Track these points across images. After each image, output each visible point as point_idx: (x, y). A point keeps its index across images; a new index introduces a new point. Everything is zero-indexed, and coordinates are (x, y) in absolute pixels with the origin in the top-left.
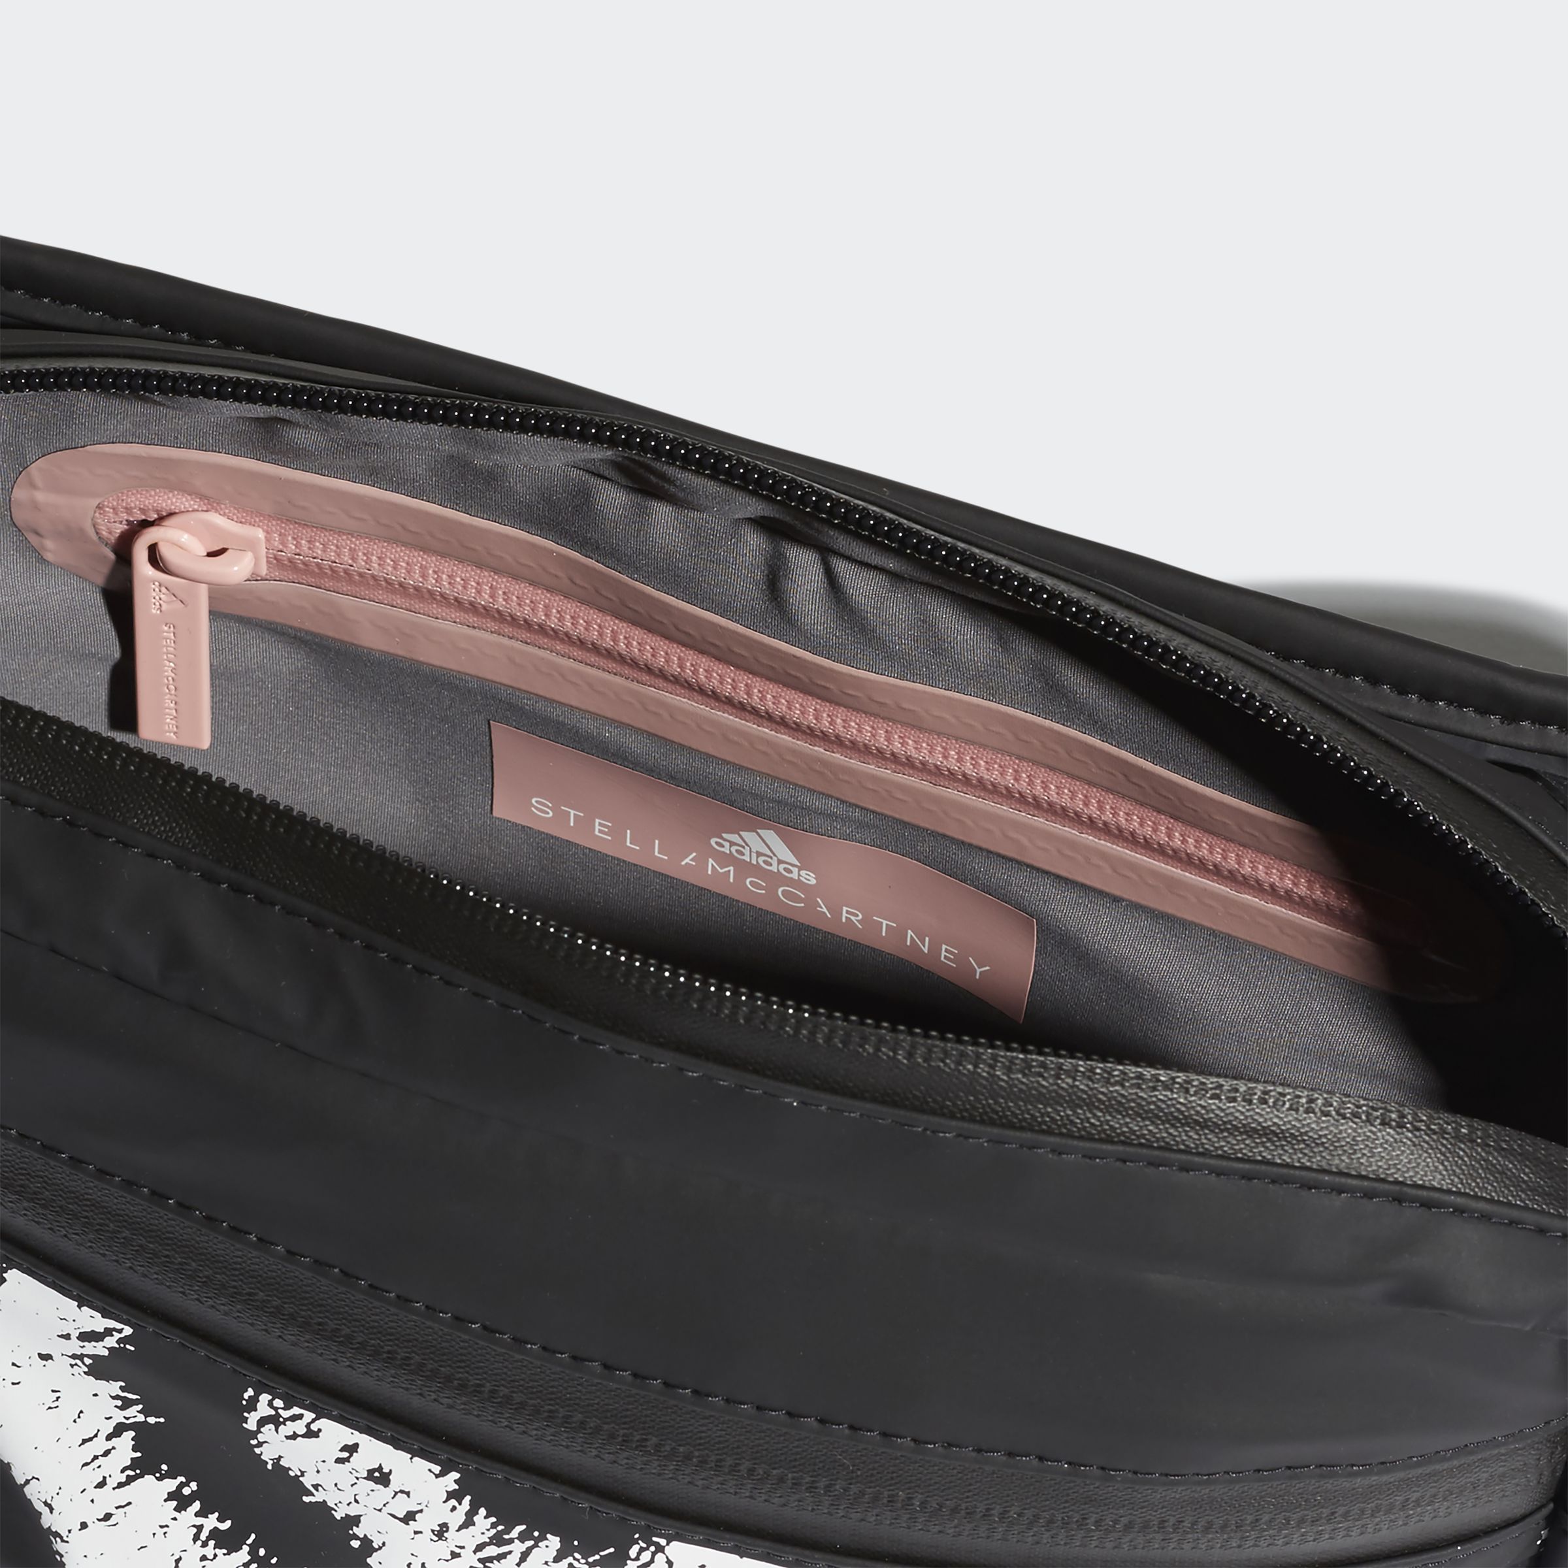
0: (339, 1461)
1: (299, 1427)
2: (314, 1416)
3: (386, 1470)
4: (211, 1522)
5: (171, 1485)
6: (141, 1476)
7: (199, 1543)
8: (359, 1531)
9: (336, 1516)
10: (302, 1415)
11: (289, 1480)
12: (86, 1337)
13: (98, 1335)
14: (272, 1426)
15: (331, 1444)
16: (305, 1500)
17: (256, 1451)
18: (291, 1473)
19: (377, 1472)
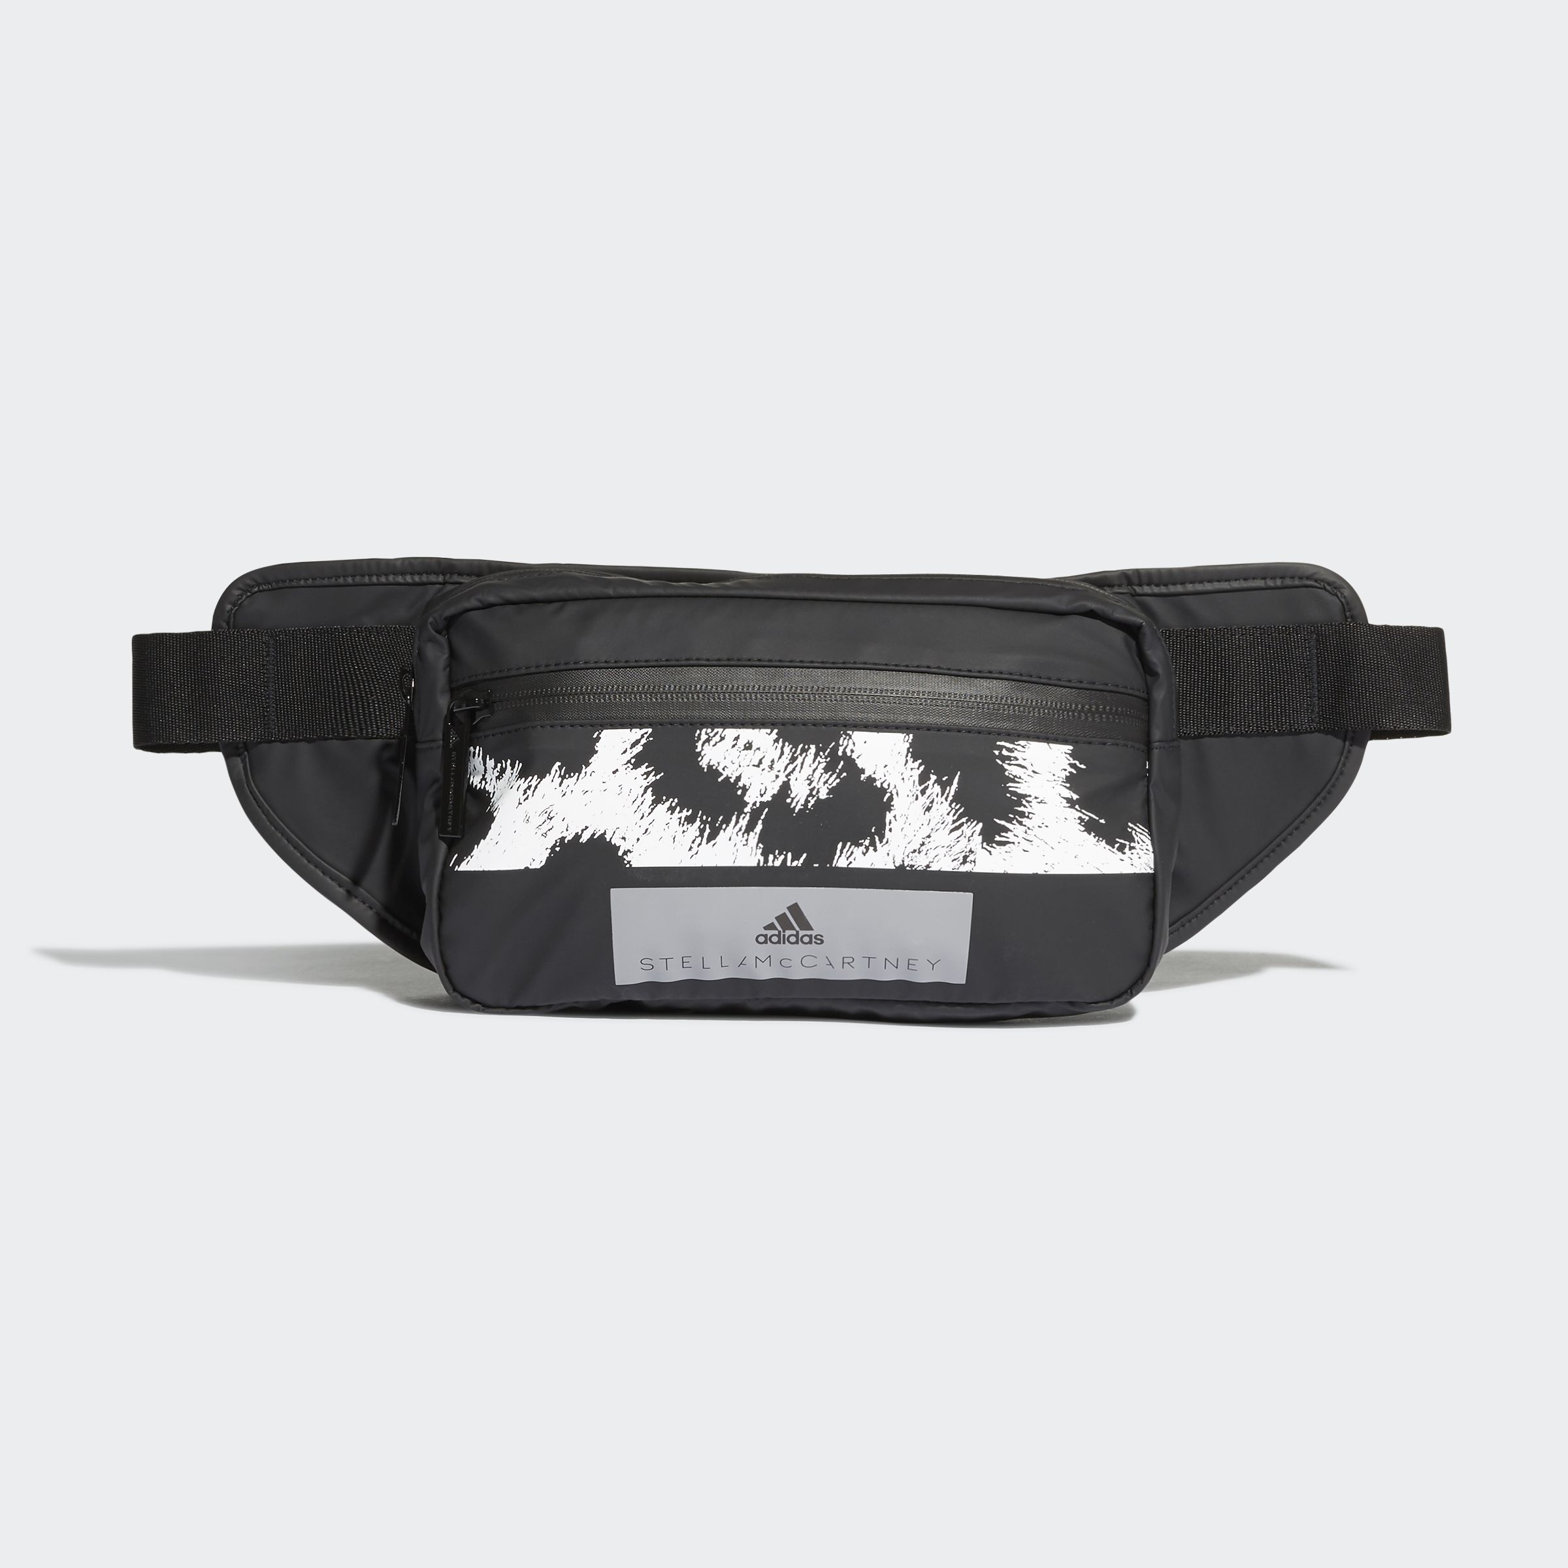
0: (734, 746)
1: (717, 738)
2: (722, 730)
3: (750, 742)
4: (685, 813)
5: (667, 804)
6: (656, 806)
7: (681, 825)
8: (740, 784)
9: (732, 780)
10: (718, 732)
11: (713, 772)
12: (633, 746)
13: (638, 742)
14: (707, 744)
15: (729, 741)
16: (720, 780)
17: (700, 764)
18: (714, 768)
19: (747, 745)
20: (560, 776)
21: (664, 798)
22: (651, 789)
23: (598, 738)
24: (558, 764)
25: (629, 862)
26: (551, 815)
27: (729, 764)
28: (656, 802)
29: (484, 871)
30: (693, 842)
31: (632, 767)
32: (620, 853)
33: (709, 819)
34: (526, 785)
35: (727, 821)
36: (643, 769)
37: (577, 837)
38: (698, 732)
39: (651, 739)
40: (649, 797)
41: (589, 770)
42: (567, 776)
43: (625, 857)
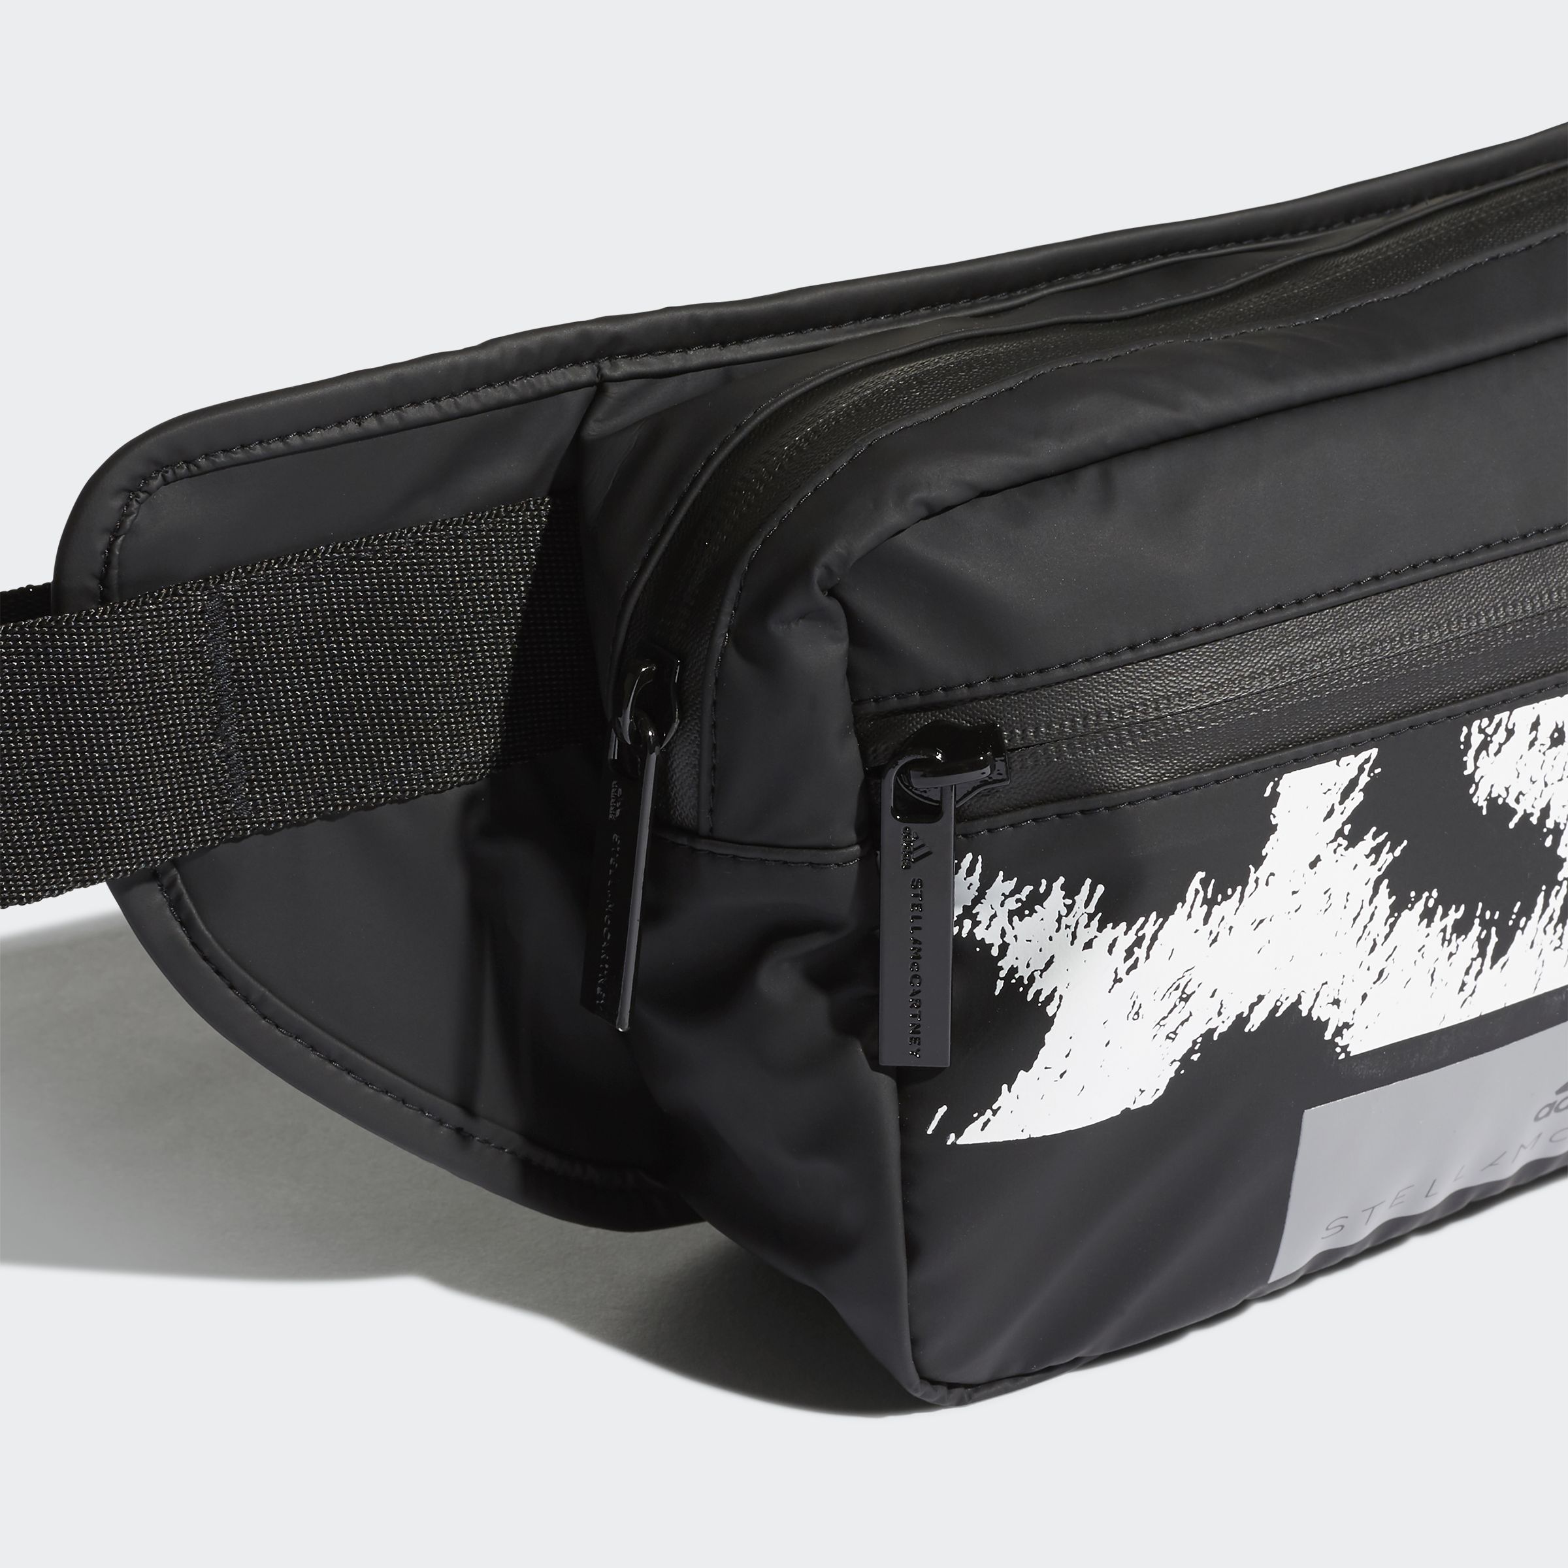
0: (1532, 744)
1: (1501, 735)
2: (1508, 713)
3: (1560, 726)
4: (1454, 915)
5: (1419, 907)
6: (1399, 916)
7: (1446, 943)
8: (1550, 824)
9: (1534, 820)
10: (1501, 720)
11: (1500, 810)
12: (1345, 795)
13: (1353, 783)
14: (1484, 752)
15: (1523, 735)
16: (1512, 825)
17: (1475, 800)
18: (1500, 801)
19: (1556, 735)
20: (1205, 901)
21: (1413, 894)
22: (1386, 882)
23: (1275, 796)
24: (1201, 875)
25: (1344, 1049)
26: (1188, 991)
27: (1522, 785)
28: (1397, 909)
29: (1030, 1139)
30: (1467, 973)
31: (1345, 843)
32: (1328, 1036)
33: (1496, 916)
34: (1131, 936)
35: (1527, 912)
36: (1368, 843)
37: (1242, 1020)
38: (1465, 730)
39: (1378, 771)
40: (1384, 900)
41: (1263, 872)
42: (1220, 897)
43: (1338, 1040)
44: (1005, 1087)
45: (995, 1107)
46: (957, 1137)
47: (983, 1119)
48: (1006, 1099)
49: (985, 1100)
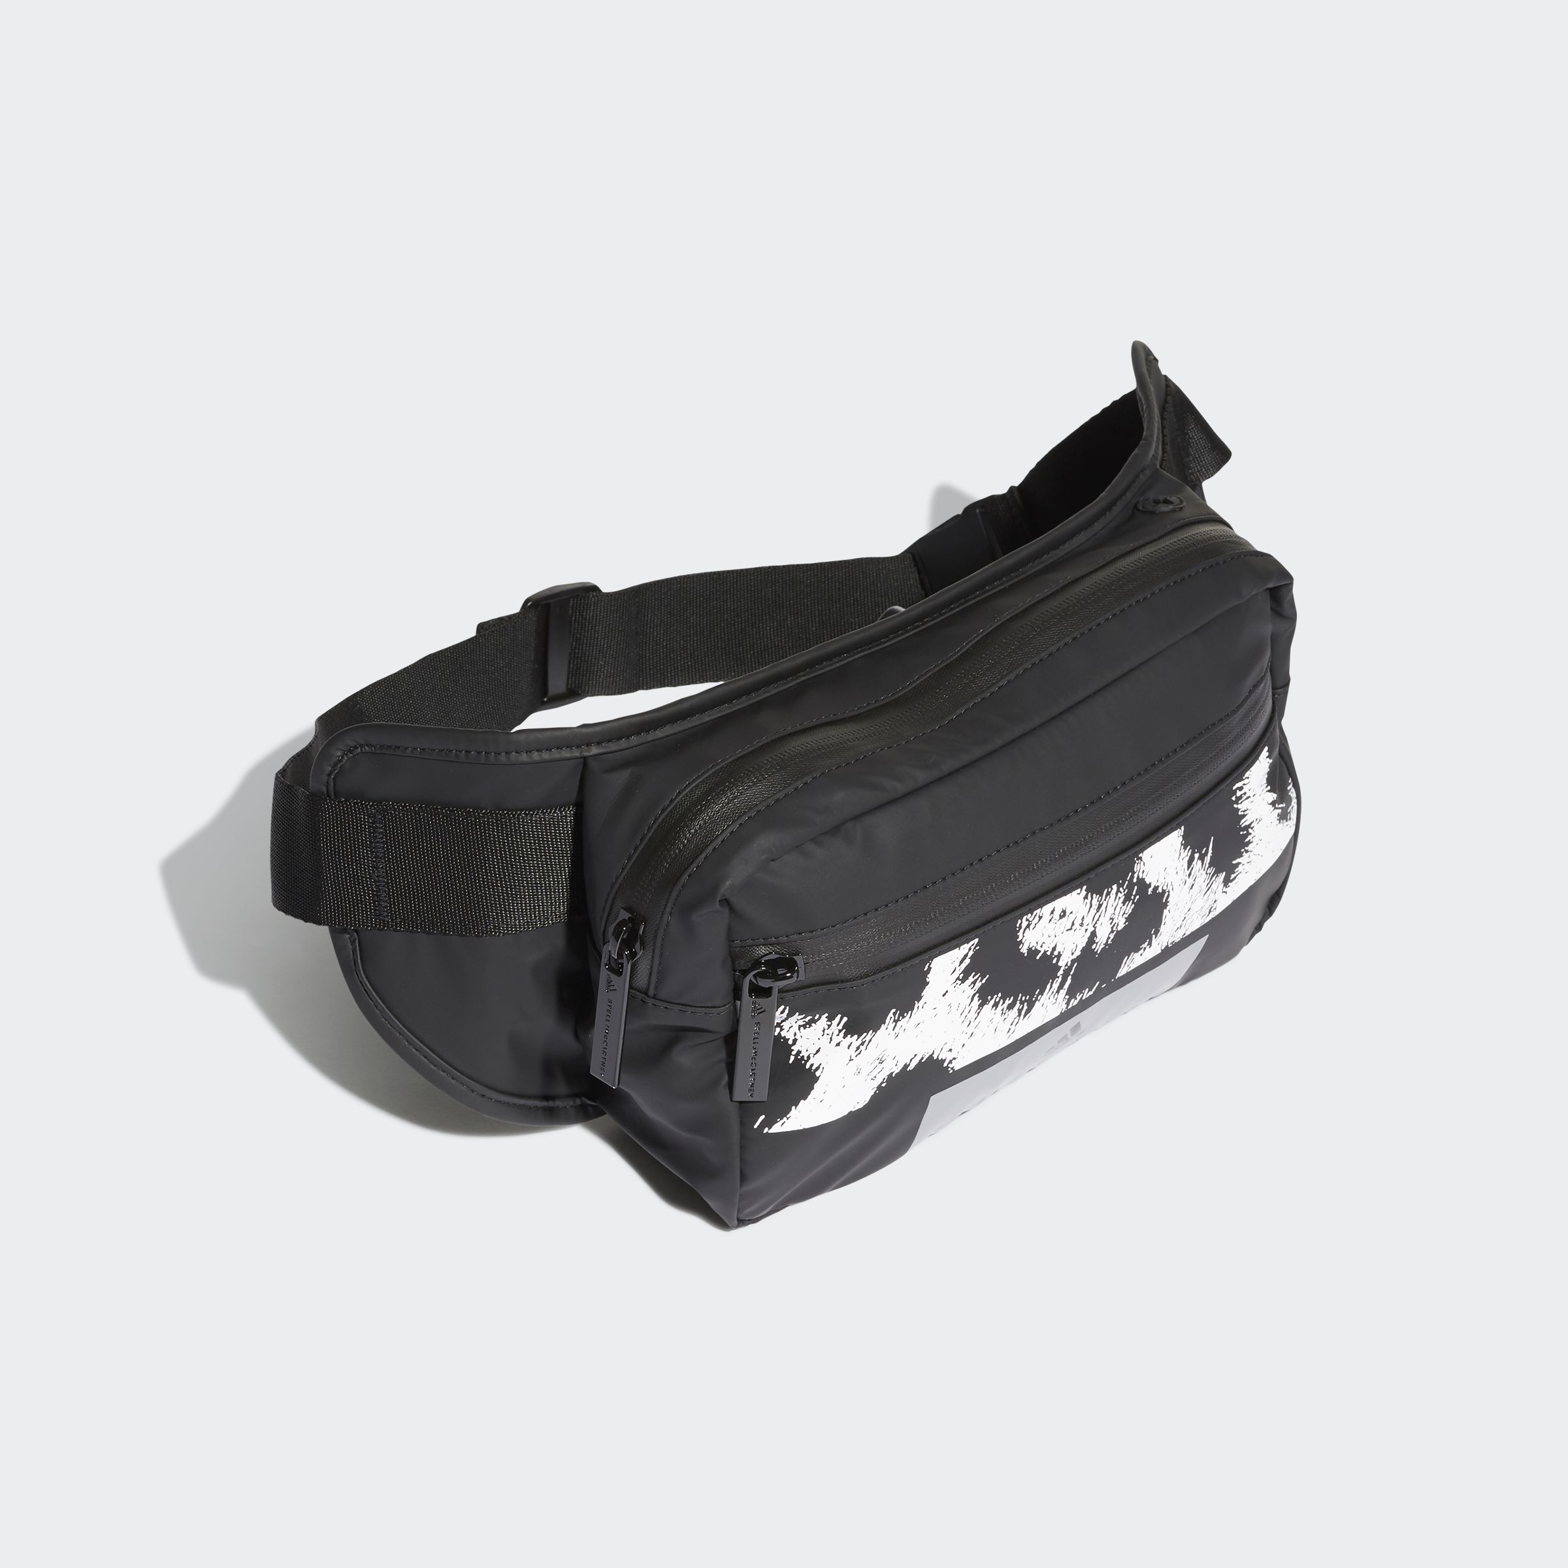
0: (1050, 920)
1: (1037, 918)
2: (1040, 909)
3: (1065, 909)
4: (1008, 1002)
5: (992, 1002)
6: (982, 1008)
7: (1003, 1015)
8: (1056, 953)
9: (1048, 953)
10: (1037, 913)
11: (1033, 952)
12: (961, 962)
13: (966, 956)
14: (1028, 929)
15: (1046, 917)
16: (1038, 958)
17: (1021, 951)
18: (1033, 949)
19: (1062, 914)
20: (894, 1021)
21: (989, 997)
22: (977, 995)
23: (930, 968)
24: (894, 1010)
25: (952, 1068)
26: (883, 1060)
27: (1046, 939)
28: (981, 1006)
29: (804, 1129)
30: (1012, 1024)
31: (960, 982)
32: (945, 1065)
33: (1027, 998)
34: (860, 1041)
35: (1041, 993)
36: (971, 979)
37: (906, 1066)
38: (1020, 921)
39: (977, 948)
40: (976, 1002)
41: (922, 1002)
42: (901, 1017)
43: (950, 1066)
44: (793, 1107)
45: (788, 1116)
46: (769, 1129)
47: (782, 1122)
48: (794, 1112)
49: (784, 1112)
